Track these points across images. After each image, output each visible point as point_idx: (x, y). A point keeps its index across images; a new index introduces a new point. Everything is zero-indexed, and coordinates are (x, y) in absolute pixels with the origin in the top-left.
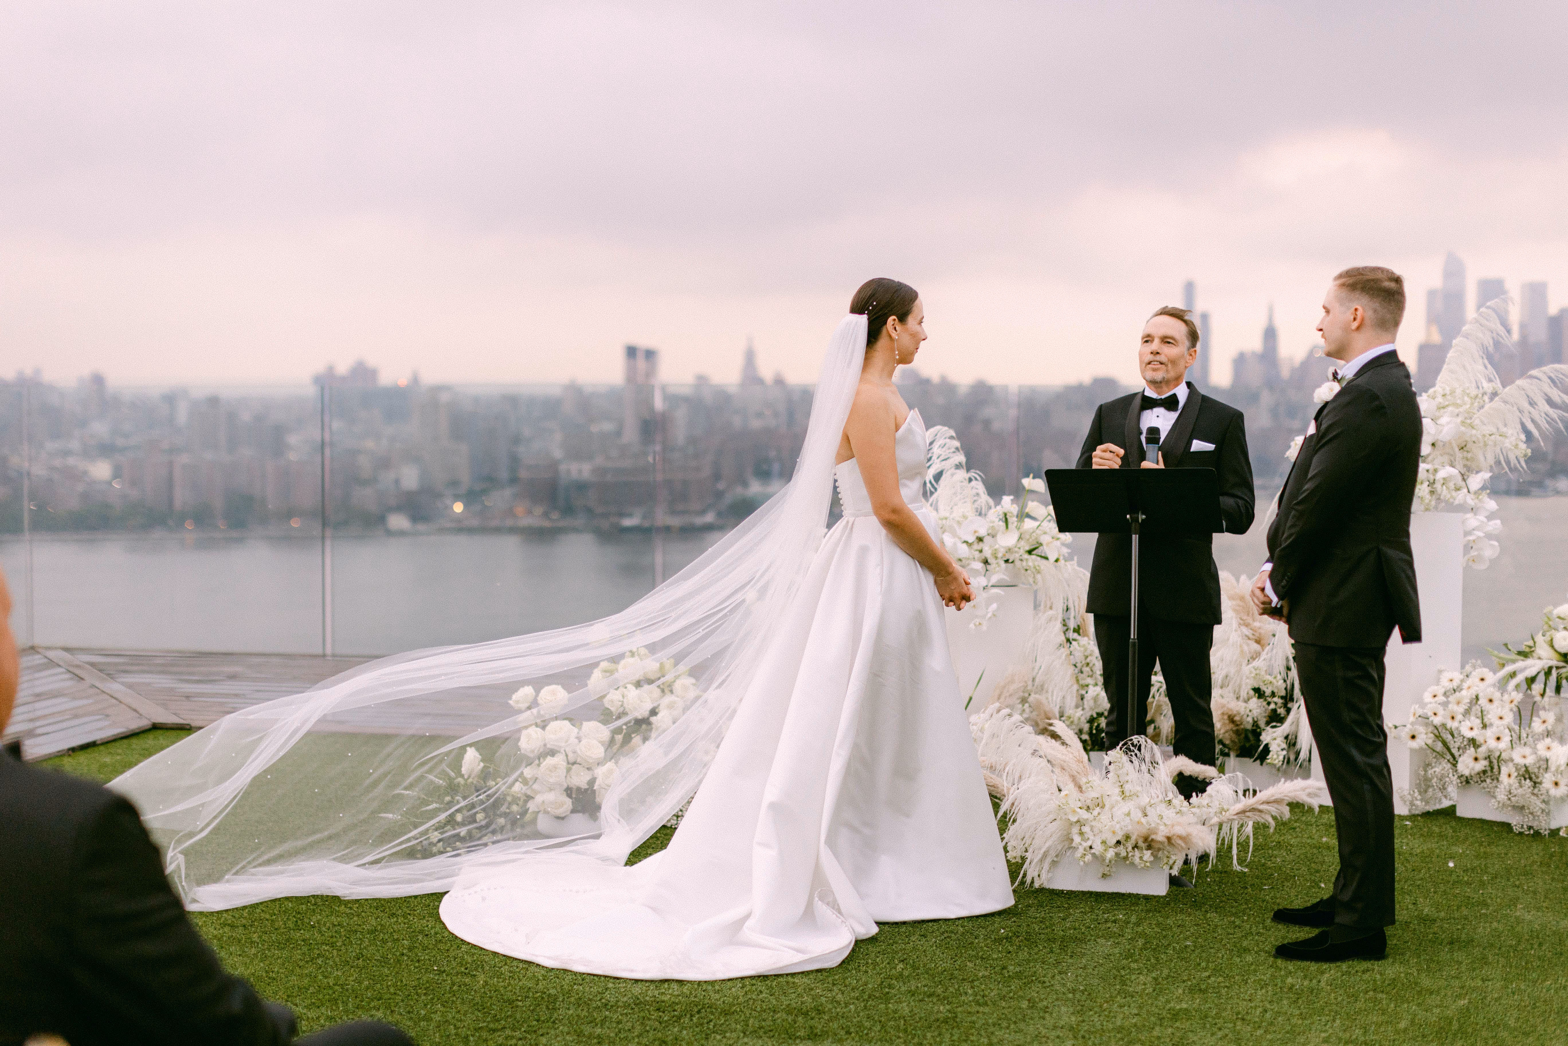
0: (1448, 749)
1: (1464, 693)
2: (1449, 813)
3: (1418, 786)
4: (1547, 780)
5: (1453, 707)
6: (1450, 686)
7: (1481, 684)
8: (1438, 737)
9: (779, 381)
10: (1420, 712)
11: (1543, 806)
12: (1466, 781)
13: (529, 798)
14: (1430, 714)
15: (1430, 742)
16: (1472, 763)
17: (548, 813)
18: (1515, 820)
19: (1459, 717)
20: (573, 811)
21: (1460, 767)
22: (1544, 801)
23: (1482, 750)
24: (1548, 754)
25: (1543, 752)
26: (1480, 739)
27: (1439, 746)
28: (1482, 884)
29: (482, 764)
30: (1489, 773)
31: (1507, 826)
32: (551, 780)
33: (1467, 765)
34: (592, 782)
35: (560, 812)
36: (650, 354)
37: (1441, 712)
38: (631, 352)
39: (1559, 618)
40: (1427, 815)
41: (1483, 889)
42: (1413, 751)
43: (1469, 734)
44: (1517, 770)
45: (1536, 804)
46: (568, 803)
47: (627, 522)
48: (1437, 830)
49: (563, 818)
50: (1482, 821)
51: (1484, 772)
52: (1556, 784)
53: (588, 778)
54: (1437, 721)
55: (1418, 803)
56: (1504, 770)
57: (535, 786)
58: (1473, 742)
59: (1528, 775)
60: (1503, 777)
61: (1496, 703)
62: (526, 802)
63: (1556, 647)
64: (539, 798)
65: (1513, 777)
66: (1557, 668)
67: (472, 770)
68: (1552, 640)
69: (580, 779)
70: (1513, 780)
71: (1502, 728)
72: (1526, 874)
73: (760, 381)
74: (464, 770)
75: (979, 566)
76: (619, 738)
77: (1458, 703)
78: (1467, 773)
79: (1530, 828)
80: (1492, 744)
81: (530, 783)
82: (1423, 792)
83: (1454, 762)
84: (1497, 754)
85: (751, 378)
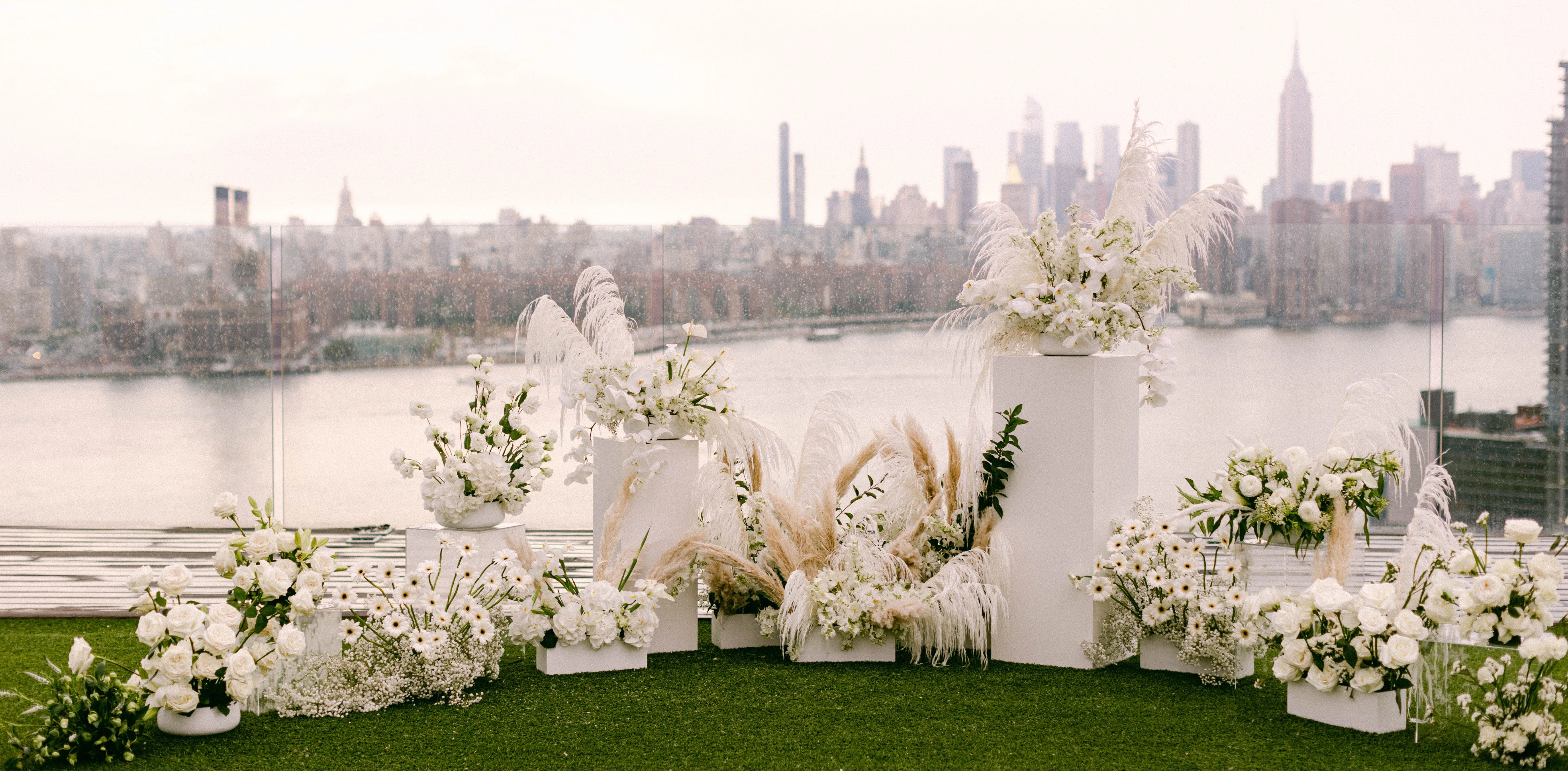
0: (1131, 599)
1: (1147, 541)
2: (1132, 666)
3: (1101, 639)
4: (1236, 630)
5: (1137, 556)
6: (1132, 534)
7: (1164, 532)
8: (1122, 588)
9: (376, 223)
10: (1104, 562)
11: (1231, 656)
12: (1150, 632)
13: (147, 693)
14: (1114, 564)
15: (1114, 593)
16: (1157, 614)
17: (171, 709)
18: (1203, 672)
19: (1144, 567)
20: (199, 706)
21: (1146, 618)
22: (1231, 652)
23: (1168, 601)
24: (1237, 603)
25: (1231, 602)
26: (1166, 589)
27: (1121, 596)
28: (1186, 747)
29: (92, 657)
30: (1174, 624)
31: (1193, 678)
32: (175, 672)
33: (1152, 615)
34: (221, 672)
35: (186, 707)
36: (241, 196)
37: (1125, 562)
38: (221, 193)
39: (1243, 460)
40: (1111, 668)
41: (1188, 751)
42: (1097, 603)
43: (1154, 584)
44: (1205, 619)
45: (1225, 654)
46: (194, 697)
47: (219, 367)
48: (1126, 685)
49: (189, 714)
50: (1166, 673)
51: (1169, 622)
52: (1245, 633)
53: (218, 667)
54: (1121, 571)
55: (1104, 657)
56: (1192, 621)
57: (155, 680)
58: (1159, 593)
59: (1213, 624)
60: (1191, 628)
61: (1181, 550)
62: (145, 697)
63: (1242, 491)
64: (160, 693)
65: (1201, 628)
66: (1243, 512)
67: (81, 663)
68: (1238, 485)
69: (207, 669)
70: (1201, 631)
71: (1189, 577)
72: (1227, 730)
73: (357, 223)
74: (72, 664)
75: (642, 418)
76: (252, 621)
77: (1143, 552)
78: (1151, 623)
79: (1218, 679)
80: (1179, 593)
81: (150, 676)
82: (1107, 645)
83: (1138, 614)
84: (1184, 603)
85: (347, 219)
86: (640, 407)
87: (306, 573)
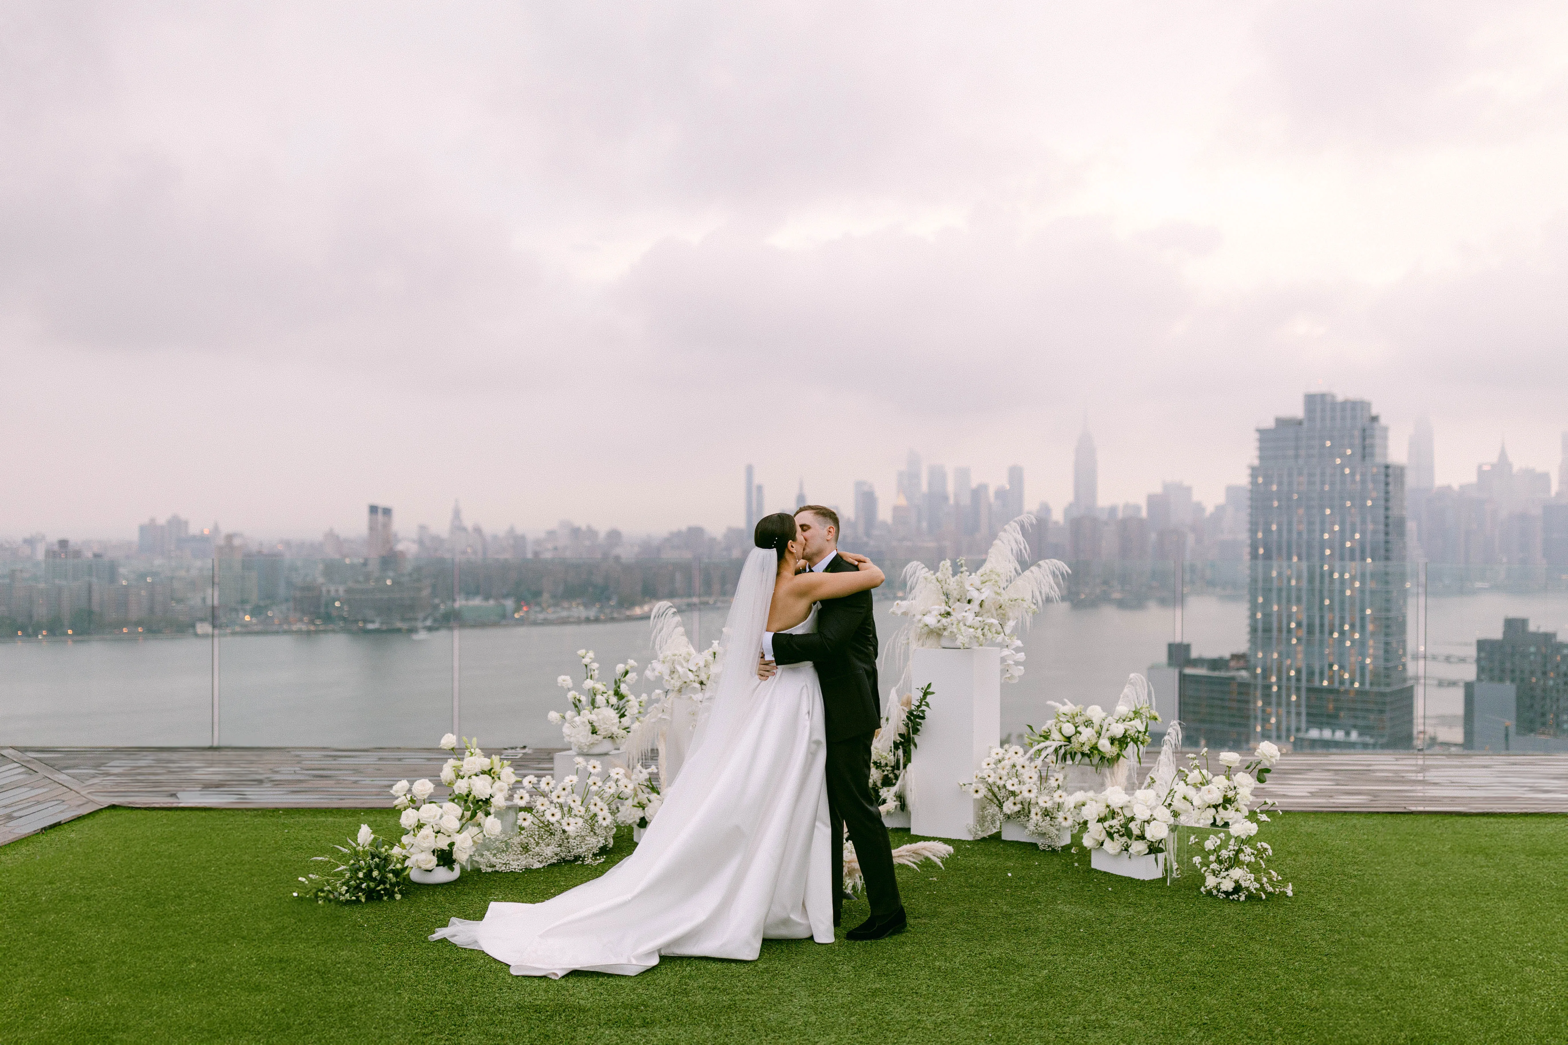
0: (996, 797)
1: (1006, 762)
2: (996, 838)
3: (979, 822)
4: (1060, 816)
5: (1000, 771)
6: (997, 757)
7: (1016, 756)
8: (990, 790)
9: (478, 530)
10: (980, 775)
11: (1057, 833)
12: (1008, 817)
13: (406, 858)
14: (986, 776)
15: (986, 793)
16: (1012, 807)
17: (420, 868)
18: (1040, 842)
19: (1005, 778)
20: (437, 865)
21: (1005, 809)
22: (1057, 830)
23: (1019, 798)
24: (1060, 800)
25: (1058, 800)
26: (1018, 792)
27: (990, 795)
28: (1032, 888)
29: (373, 836)
30: (1022, 812)
31: (1035, 845)
32: (424, 845)
33: (1009, 807)
34: (452, 845)
35: (429, 866)
36: (387, 512)
37: (993, 775)
38: (373, 509)
39: (1064, 714)
40: (983, 839)
41: (1034, 891)
42: (975, 800)
43: (1011, 788)
44: (1041, 810)
45: (1053, 831)
46: (434, 860)
47: (370, 626)
48: (994, 850)
49: (430, 871)
50: (1017, 842)
51: (1019, 812)
52: (1066, 819)
53: (449, 842)
54: (990, 780)
55: (980, 833)
56: (1033, 811)
57: (412, 850)
58: (1013, 793)
59: (1046, 813)
60: (1033, 815)
61: (1027, 768)
62: (404, 860)
63: (1063, 733)
64: (414, 858)
65: (1039, 815)
66: (1065, 746)
67: (366, 840)
68: (1061, 728)
69: (443, 844)
70: (1039, 817)
71: (1031, 784)
72: (1056, 878)
73: (464, 529)
74: (360, 840)
75: (698, 686)
76: (468, 814)
77: (1003, 769)
78: (1009, 812)
79: (1049, 846)
80: (1026, 794)
81: (408, 848)
82: (982, 826)
83: (1000, 805)
84: (1029, 800)
85: (458, 527)
86: (697, 679)
87: (498, 784)
